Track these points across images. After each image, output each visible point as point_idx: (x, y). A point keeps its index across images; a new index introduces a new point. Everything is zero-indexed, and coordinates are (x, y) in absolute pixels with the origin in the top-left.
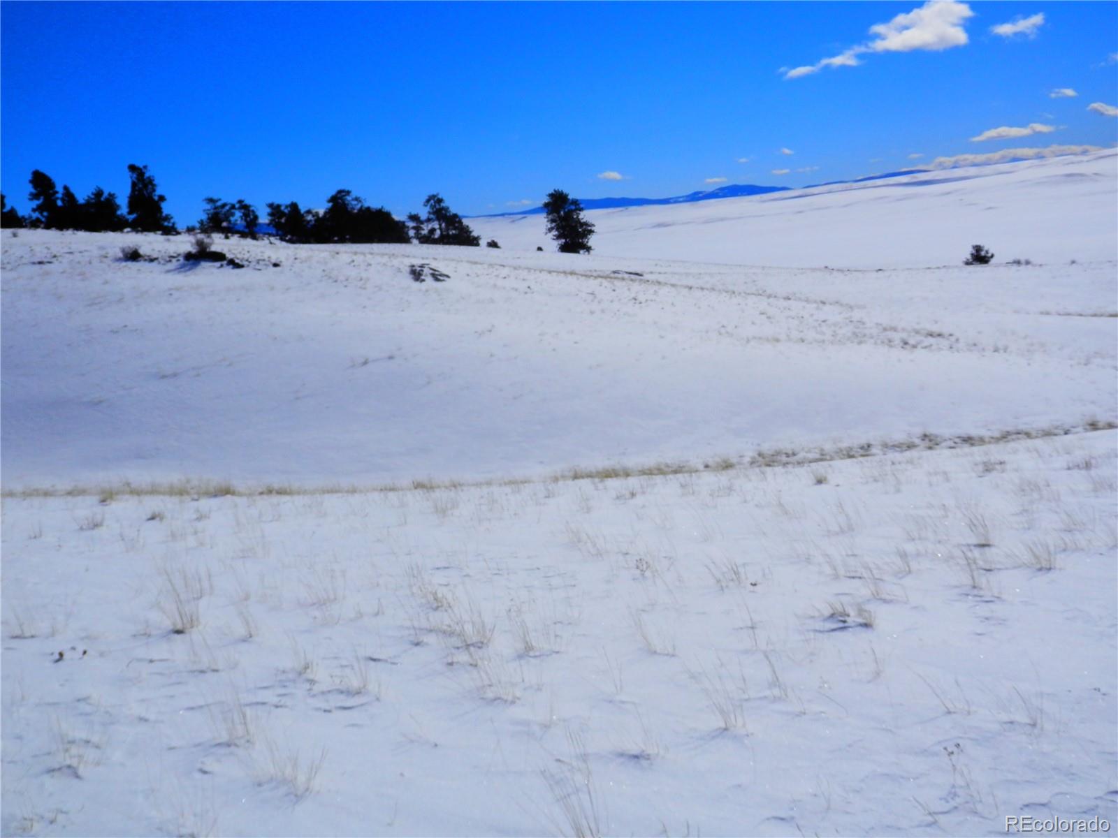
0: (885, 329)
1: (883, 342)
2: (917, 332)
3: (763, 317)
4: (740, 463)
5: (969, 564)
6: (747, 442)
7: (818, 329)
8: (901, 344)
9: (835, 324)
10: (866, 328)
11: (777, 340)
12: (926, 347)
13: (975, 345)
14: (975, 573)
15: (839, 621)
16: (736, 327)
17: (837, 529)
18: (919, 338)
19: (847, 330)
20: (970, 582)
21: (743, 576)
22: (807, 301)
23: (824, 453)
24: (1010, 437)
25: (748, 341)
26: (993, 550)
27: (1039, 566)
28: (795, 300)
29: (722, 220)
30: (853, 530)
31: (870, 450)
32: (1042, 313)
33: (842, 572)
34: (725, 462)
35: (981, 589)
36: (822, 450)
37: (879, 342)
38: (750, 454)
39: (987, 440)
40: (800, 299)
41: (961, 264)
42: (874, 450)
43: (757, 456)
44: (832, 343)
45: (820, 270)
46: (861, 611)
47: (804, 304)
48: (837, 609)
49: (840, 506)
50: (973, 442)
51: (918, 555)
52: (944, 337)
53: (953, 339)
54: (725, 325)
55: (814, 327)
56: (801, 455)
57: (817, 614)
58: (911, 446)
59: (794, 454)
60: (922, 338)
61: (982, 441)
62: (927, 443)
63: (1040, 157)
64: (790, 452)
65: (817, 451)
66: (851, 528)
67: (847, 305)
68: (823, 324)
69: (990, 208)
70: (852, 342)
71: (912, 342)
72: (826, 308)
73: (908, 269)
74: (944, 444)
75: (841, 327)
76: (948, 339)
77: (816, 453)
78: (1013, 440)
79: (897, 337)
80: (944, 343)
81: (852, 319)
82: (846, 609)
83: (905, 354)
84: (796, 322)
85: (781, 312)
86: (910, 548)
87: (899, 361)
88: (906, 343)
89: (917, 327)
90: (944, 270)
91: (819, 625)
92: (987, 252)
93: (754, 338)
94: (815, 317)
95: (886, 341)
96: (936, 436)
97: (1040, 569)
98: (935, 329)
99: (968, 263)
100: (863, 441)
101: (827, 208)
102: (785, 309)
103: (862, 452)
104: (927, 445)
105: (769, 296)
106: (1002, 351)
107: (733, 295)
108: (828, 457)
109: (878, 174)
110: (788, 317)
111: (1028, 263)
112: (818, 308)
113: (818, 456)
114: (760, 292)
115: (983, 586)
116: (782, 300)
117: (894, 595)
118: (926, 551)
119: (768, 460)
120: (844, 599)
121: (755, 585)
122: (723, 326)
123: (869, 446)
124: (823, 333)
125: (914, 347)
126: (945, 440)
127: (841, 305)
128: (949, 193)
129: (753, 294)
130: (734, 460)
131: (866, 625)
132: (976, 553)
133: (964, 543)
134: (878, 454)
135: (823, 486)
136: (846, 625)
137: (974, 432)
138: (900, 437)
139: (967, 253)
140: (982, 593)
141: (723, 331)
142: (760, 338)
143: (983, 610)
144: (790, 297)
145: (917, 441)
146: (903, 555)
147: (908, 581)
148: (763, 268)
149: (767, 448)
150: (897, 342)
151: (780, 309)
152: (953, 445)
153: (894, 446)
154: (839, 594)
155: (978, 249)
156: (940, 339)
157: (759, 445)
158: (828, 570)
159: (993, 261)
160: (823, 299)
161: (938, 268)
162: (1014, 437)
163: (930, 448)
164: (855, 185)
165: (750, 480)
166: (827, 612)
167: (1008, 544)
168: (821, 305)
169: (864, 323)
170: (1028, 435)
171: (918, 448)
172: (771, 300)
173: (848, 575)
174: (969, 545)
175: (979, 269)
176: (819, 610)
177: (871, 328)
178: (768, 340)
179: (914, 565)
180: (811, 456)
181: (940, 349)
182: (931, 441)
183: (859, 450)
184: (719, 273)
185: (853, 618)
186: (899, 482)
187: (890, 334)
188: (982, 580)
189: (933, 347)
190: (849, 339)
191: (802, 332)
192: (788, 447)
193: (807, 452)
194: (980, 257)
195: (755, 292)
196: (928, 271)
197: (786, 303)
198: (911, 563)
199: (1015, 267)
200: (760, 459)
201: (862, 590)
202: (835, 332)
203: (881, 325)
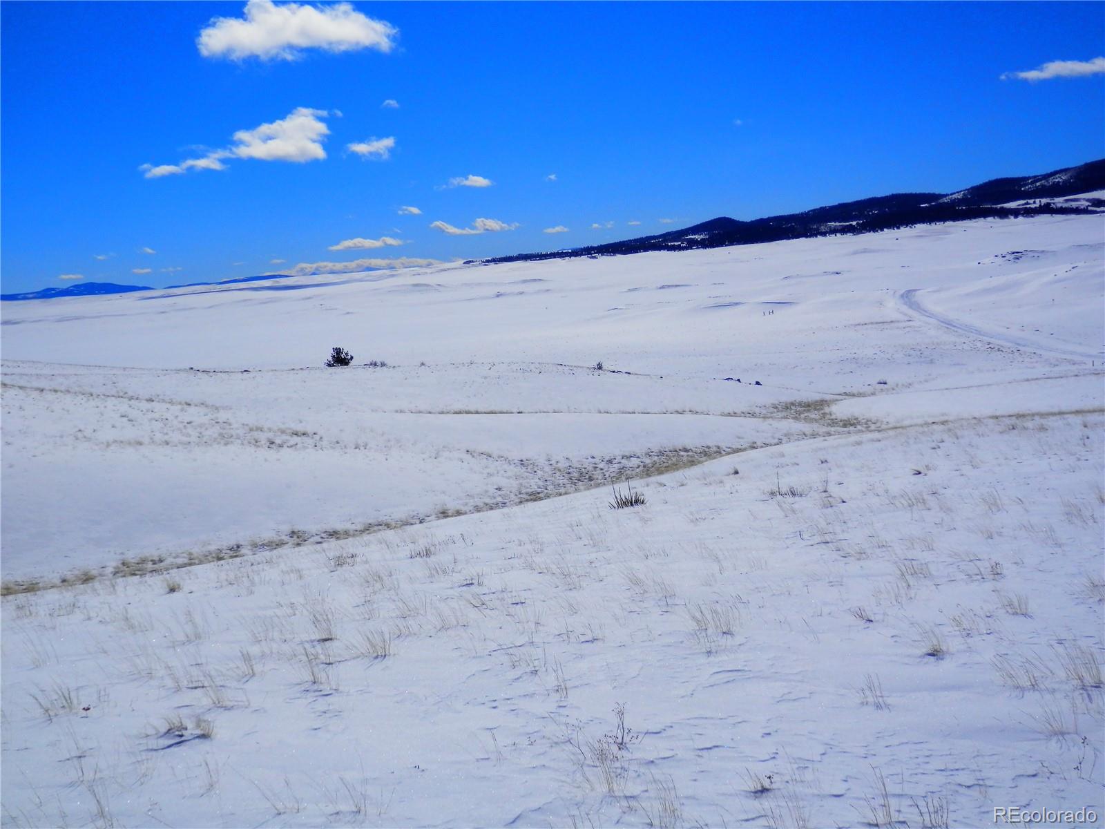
0: (251, 430)
1: (250, 443)
2: (283, 432)
3: (125, 419)
4: (101, 575)
5: (310, 661)
6: (109, 551)
7: (184, 431)
8: (268, 444)
9: (201, 426)
10: (230, 429)
11: (140, 444)
12: (291, 446)
13: (338, 443)
14: (316, 669)
15: (176, 736)
16: (94, 431)
17: (183, 638)
18: (284, 437)
19: (214, 432)
20: (311, 678)
21: (75, 702)
22: (171, 403)
23: (192, 557)
24: (372, 529)
25: (108, 445)
26: (335, 644)
27: (375, 655)
28: (159, 402)
29: (77, 318)
30: (200, 638)
31: (240, 551)
32: (397, 411)
33: (185, 683)
34: (86, 574)
35: (321, 683)
36: (190, 554)
37: (246, 442)
38: (112, 565)
39: (351, 533)
40: (164, 401)
41: (323, 366)
42: (243, 551)
43: (120, 566)
44: (198, 444)
45: (185, 370)
46: (199, 722)
47: (168, 406)
48: (174, 724)
49: (189, 613)
50: (338, 536)
51: (263, 656)
52: (308, 436)
53: (317, 437)
54: (82, 429)
55: (179, 429)
56: (169, 561)
57: (153, 732)
58: (280, 544)
59: (161, 561)
60: (288, 438)
61: (347, 534)
62: (295, 540)
63: (392, 268)
64: (156, 559)
65: (185, 555)
66: (198, 636)
67: (213, 406)
68: (188, 425)
69: (348, 313)
70: (219, 443)
71: (278, 441)
72: (192, 410)
73: (272, 371)
74: (311, 540)
75: (207, 429)
76: (313, 438)
77: (184, 557)
78: (375, 531)
79: (263, 437)
80: (309, 441)
81: (219, 420)
82: (184, 723)
83: (272, 454)
84: (160, 424)
85: (144, 414)
86: (255, 650)
87: (266, 460)
88: (272, 443)
89: (283, 427)
90: (307, 371)
91: (153, 743)
92: (347, 354)
93: (115, 441)
94: (180, 419)
95: (253, 442)
96: (304, 533)
97: (377, 657)
98: (300, 428)
99: (329, 365)
100: (233, 543)
101: (191, 309)
102: (148, 411)
103: (231, 553)
104: (295, 542)
105: (131, 398)
106: (362, 448)
107: (91, 398)
108: (197, 561)
109: (241, 278)
110: (151, 420)
111: (383, 365)
112: (182, 410)
113: (186, 561)
114: (121, 394)
115: (323, 680)
116: (145, 402)
117: (236, 701)
118: (272, 652)
119: (133, 569)
120: (185, 711)
121: (88, 709)
122: (80, 431)
123: (238, 547)
124: (189, 436)
125: (281, 446)
126: (313, 536)
127: (207, 406)
128: (309, 298)
129: (113, 396)
130: (94, 572)
131: (204, 736)
132: (319, 648)
133: (308, 639)
134: (247, 555)
135: (175, 595)
136: (183, 739)
137: (340, 527)
138: (268, 535)
139: (328, 355)
140: (321, 687)
141: (80, 435)
142: (122, 442)
143: (321, 704)
144: (154, 399)
145: (286, 539)
146: (247, 658)
147: (252, 685)
148: (125, 369)
149: (132, 556)
150: (264, 442)
151: (142, 411)
152: (320, 540)
153: (263, 545)
154: (179, 707)
155: (338, 351)
156: (304, 438)
157: (122, 553)
158: (169, 683)
159: (352, 363)
160: (188, 401)
161: (301, 369)
162: (376, 528)
163: (299, 545)
164: (219, 287)
165: (99, 595)
166: (163, 730)
167: (350, 636)
168: (185, 406)
169: (230, 425)
170: (388, 526)
171: (286, 546)
172: (133, 402)
173: (191, 686)
174: (312, 641)
175: (339, 370)
176: (155, 728)
177: (237, 429)
178: (130, 443)
179: (258, 668)
180: (180, 561)
181: (305, 448)
182: (298, 538)
183: (228, 551)
184: (76, 375)
185: (191, 731)
186: (253, 584)
187: (256, 434)
188: (322, 676)
189: (298, 446)
190: (215, 439)
191: (167, 434)
192: (155, 554)
193: (175, 558)
194: (340, 359)
195: (116, 395)
196: (292, 372)
197: (149, 405)
198: (254, 667)
199: (372, 369)
200: (125, 568)
201: (201, 700)
202: (201, 433)
203: (247, 425)
